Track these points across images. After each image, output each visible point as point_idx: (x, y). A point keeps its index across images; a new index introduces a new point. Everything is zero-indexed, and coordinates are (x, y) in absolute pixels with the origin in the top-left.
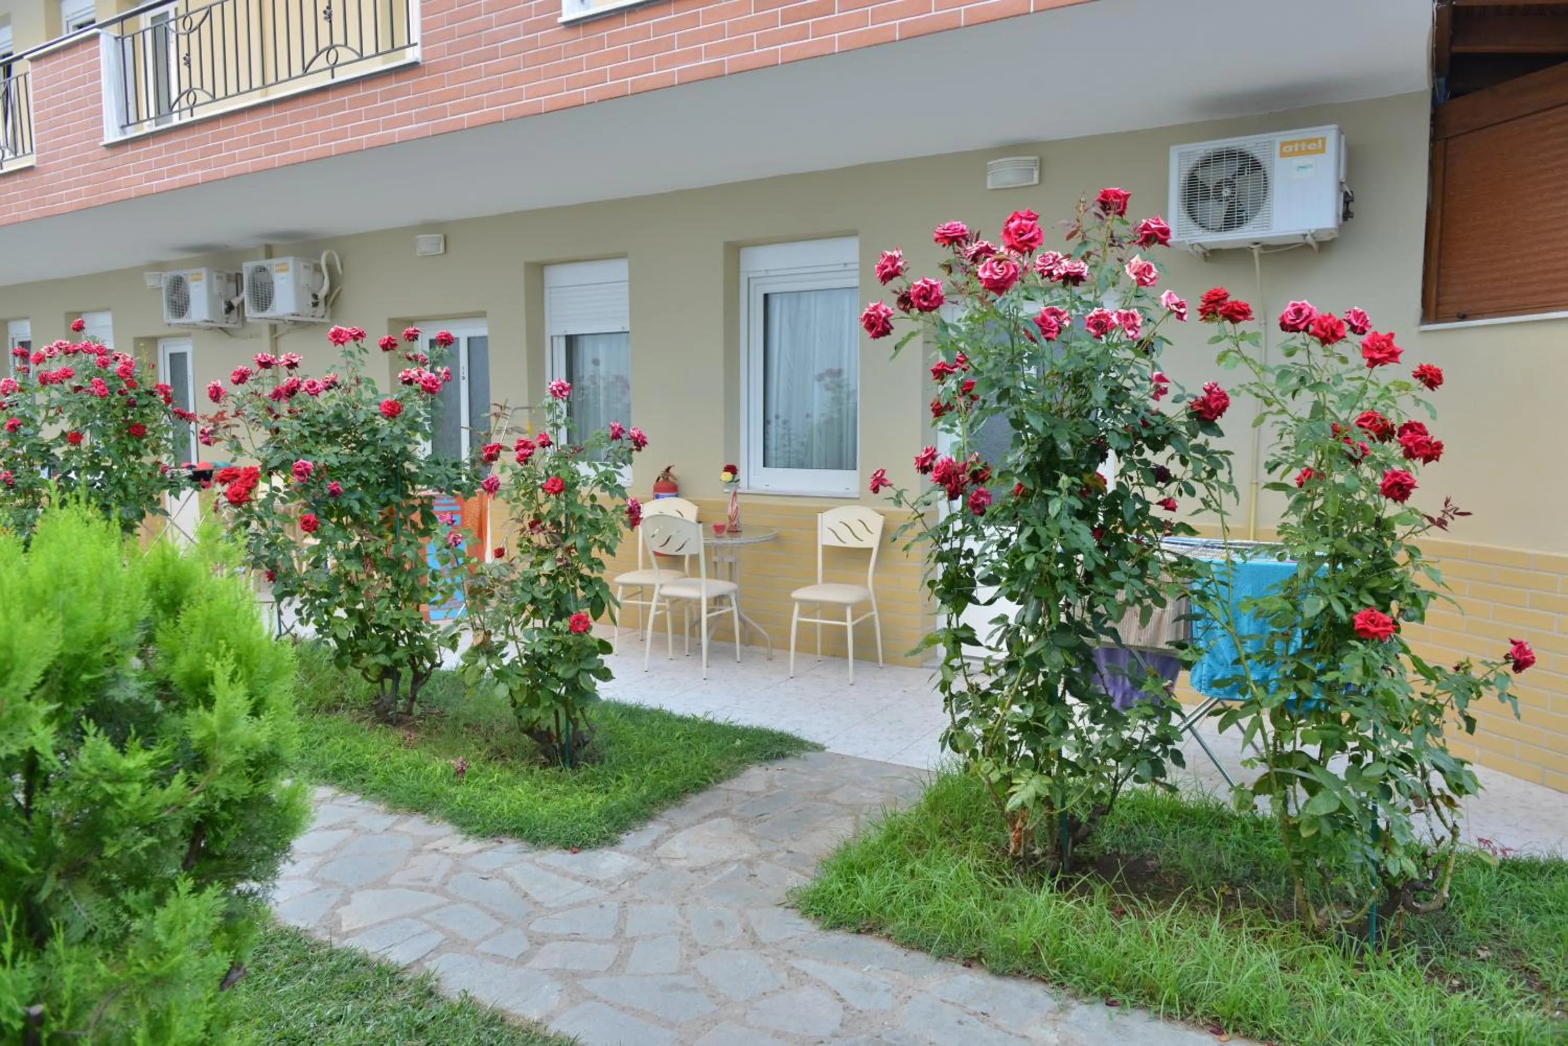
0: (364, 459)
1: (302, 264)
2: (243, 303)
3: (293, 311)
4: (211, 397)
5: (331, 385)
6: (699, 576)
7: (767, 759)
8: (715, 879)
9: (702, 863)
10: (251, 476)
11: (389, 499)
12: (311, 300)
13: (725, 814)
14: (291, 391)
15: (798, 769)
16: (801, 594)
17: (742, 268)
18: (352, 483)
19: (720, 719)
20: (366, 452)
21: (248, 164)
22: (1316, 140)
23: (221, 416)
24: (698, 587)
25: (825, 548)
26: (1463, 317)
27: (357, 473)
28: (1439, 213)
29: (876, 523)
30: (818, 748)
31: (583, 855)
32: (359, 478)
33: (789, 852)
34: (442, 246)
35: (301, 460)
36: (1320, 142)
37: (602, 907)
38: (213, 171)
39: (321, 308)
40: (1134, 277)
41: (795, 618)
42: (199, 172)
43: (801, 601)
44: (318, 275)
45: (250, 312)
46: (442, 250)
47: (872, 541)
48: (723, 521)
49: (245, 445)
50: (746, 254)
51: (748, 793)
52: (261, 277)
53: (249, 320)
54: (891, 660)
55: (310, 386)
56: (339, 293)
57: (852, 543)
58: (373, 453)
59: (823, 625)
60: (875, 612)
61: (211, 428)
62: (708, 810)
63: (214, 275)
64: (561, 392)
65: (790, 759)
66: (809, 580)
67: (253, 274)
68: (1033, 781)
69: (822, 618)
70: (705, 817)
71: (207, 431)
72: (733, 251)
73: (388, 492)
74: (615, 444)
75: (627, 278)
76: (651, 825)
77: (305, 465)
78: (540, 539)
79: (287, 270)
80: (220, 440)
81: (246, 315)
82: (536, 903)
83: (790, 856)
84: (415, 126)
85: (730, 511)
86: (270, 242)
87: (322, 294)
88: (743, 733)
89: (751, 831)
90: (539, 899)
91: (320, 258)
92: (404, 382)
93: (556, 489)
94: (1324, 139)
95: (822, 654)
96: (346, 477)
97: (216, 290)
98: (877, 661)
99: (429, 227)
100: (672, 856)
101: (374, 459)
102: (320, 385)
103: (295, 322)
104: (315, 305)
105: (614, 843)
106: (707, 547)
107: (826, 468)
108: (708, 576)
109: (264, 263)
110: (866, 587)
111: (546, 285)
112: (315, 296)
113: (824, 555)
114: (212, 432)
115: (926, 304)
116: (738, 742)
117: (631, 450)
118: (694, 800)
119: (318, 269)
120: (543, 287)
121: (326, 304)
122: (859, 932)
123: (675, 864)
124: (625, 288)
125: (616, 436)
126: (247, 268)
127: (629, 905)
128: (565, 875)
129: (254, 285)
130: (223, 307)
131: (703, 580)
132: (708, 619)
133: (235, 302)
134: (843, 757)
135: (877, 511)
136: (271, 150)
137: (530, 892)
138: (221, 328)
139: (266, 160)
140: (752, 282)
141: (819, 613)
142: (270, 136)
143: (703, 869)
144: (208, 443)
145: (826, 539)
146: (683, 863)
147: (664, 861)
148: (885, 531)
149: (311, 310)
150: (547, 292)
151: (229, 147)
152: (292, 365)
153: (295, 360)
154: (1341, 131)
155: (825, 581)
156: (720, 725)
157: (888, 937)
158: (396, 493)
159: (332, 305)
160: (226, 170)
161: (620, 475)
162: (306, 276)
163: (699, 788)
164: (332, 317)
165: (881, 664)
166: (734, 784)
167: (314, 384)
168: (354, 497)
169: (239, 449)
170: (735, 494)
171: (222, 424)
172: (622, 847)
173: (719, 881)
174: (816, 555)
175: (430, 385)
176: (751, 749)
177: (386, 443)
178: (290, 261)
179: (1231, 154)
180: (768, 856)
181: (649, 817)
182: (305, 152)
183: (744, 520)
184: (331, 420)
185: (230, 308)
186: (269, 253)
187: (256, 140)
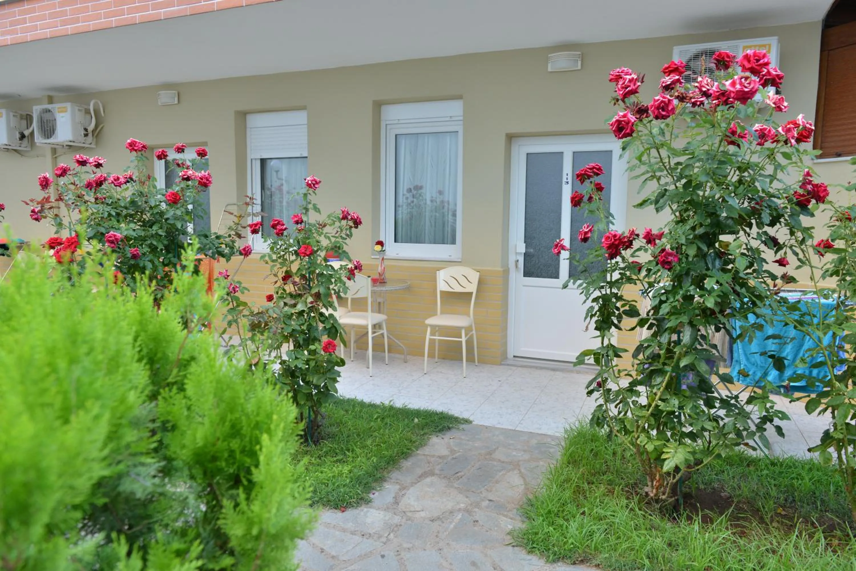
0: (154, 232)
1: (77, 108)
2: (32, 134)
3: (71, 139)
4: (41, 185)
5: (129, 180)
6: (366, 311)
7: (441, 431)
8: (452, 526)
9: (436, 514)
10: (72, 243)
11: (170, 261)
12: (83, 132)
13: (432, 473)
14: (99, 183)
15: (463, 437)
16: (431, 321)
17: (383, 117)
18: (146, 249)
19: (399, 404)
20: (155, 228)
21: (48, 32)
22: (765, 46)
23: (47, 200)
24: (366, 318)
25: (442, 292)
26: (839, 155)
27: (149, 242)
28: (824, 94)
29: (475, 277)
30: (467, 421)
31: (350, 513)
32: (150, 246)
33: (490, 500)
34: (176, 99)
35: (112, 232)
36: (767, 47)
37: (383, 556)
38: (19, 36)
39: (90, 138)
40: (774, 106)
41: (428, 337)
42: (9, 37)
43: (431, 326)
44: (88, 117)
45: (38, 139)
46: (176, 102)
47: (472, 288)
48: (377, 276)
49: (66, 222)
50: (384, 108)
51: (440, 457)
52: (47, 116)
53: (37, 144)
54: (483, 361)
55: (115, 180)
56: (102, 128)
57: (458, 289)
58: (161, 228)
59: (439, 340)
60: (474, 332)
61: (39, 208)
62: (419, 471)
63: (11, 114)
64: (314, 185)
65: (453, 430)
66: (434, 314)
67: (40, 113)
68: (680, 450)
69: (439, 336)
70: (420, 477)
71: (36, 210)
72: (378, 105)
73: (170, 255)
74: (344, 222)
75: (306, 123)
76: (387, 486)
77: (115, 236)
78: (290, 288)
79: (66, 111)
80: (45, 217)
81: (36, 141)
82: (333, 557)
83: (491, 503)
84: (176, 8)
85: (380, 269)
86: (51, 94)
87: (91, 128)
88: (418, 413)
89: (456, 485)
90: (334, 553)
91: (89, 105)
92: (184, 179)
93: (308, 253)
94: (770, 45)
95: (438, 358)
96: (141, 245)
97: (12, 125)
98: (474, 362)
99: (168, 86)
100: (412, 509)
101: (160, 232)
102: (122, 180)
103: (70, 146)
104: (86, 135)
105: (368, 502)
106: (373, 293)
107: (435, 243)
108: (372, 311)
109: (49, 107)
110: (469, 316)
111: (248, 126)
112: (86, 130)
113: (441, 297)
114: (40, 212)
115: (664, 113)
116: (416, 420)
117: (351, 227)
118: (406, 464)
119: (88, 112)
120: (245, 127)
121: (93, 135)
122: (574, 563)
123: (417, 515)
124: (305, 129)
125: (345, 218)
126: (36, 111)
127: (403, 554)
128: (344, 530)
129: (41, 121)
130: (18, 136)
131: (369, 314)
132: (373, 338)
133: (27, 133)
134: (487, 427)
135: (475, 270)
136: (65, 23)
137: (324, 548)
138: (15, 150)
139: (60, 29)
140: (388, 127)
141: (437, 333)
142: (64, 13)
143: (438, 518)
144: (37, 219)
145: (442, 286)
146: (423, 514)
147: (409, 514)
148: (481, 282)
149: (82, 139)
150: (248, 130)
151: (32, 20)
152: (98, 165)
153: (101, 162)
154: (779, 41)
155: (442, 313)
156: (400, 409)
157: (597, 566)
158: (174, 257)
159: (97, 136)
160: (29, 36)
161: (346, 244)
162: (80, 116)
163: (405, 454)
164: (97, 144)
165: (477, 364)
166: (426, 450)
167: (118, 178)
168: (147, 259)
169: (60, 225)
170: (383, 259)
171: (47, 206)
172: (373, 504)
173: (455, 527)
174: (436, 297)
175: (205, 180)
176: (427, 424)
177: (171, 222)
178: (68, 105)
179: (711, 53)
180: (477, 505)
181: (382, 480)
182: (92, 25)
183: (388, 275)
184: (128, 205)
185: (22, 136)
186: (51, 100)
187: (52, 16)
